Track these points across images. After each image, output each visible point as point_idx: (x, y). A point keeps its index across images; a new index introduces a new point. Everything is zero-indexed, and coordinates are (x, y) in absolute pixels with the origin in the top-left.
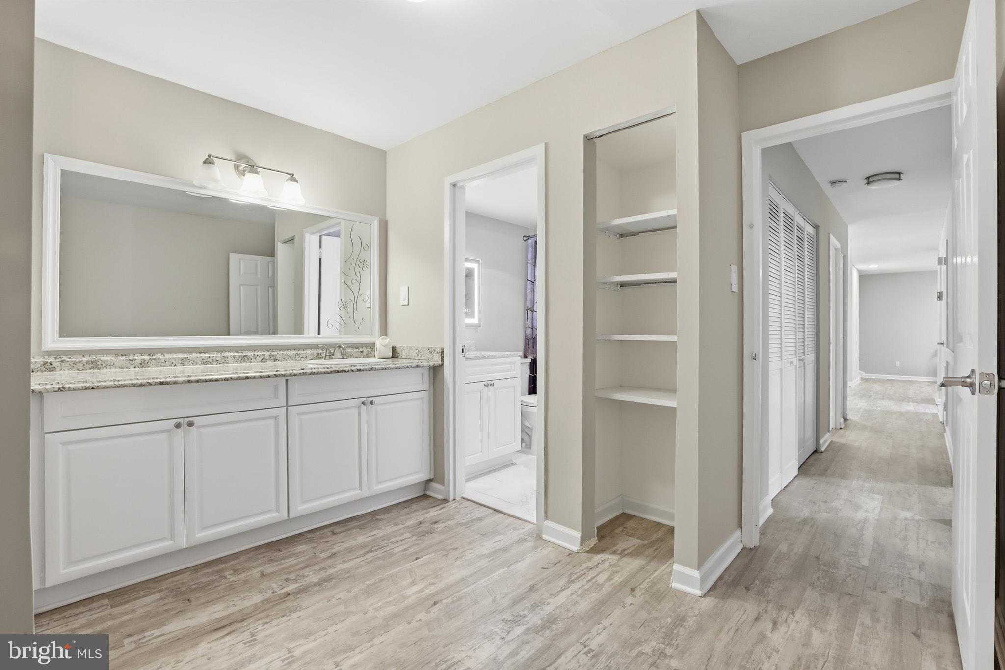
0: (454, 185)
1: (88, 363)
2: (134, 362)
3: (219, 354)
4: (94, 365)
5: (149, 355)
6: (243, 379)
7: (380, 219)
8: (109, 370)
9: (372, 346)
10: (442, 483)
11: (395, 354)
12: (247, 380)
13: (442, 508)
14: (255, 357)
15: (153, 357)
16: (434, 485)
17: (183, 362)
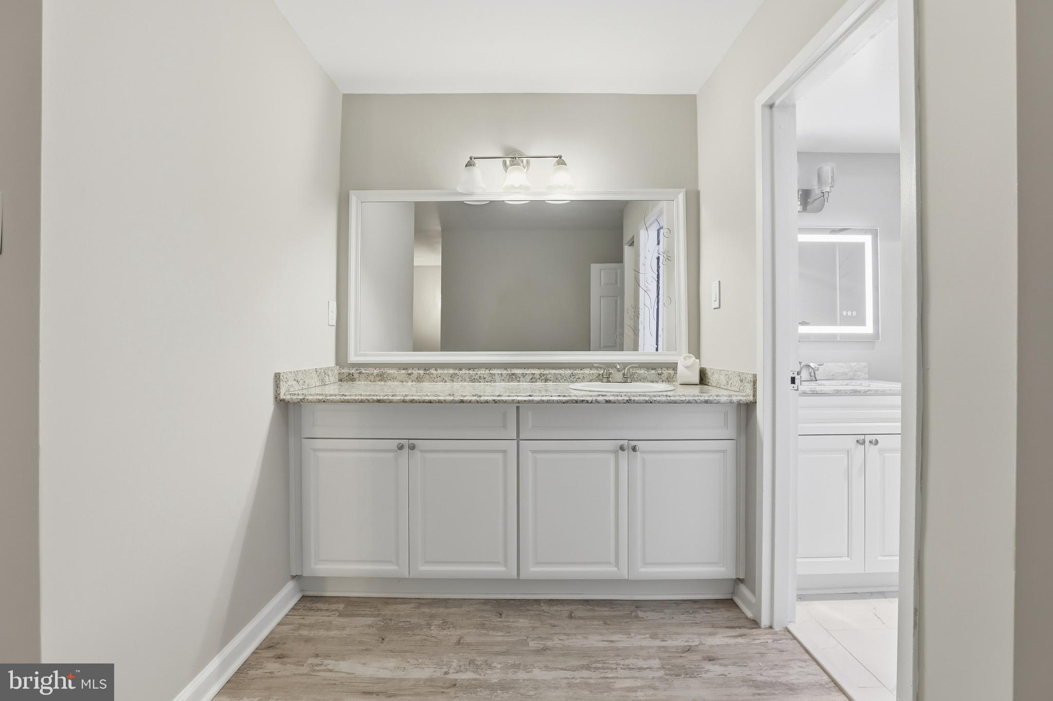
0: (771, 106)
1: (377, 375)
2: (411, 376)
3: (487, 371)
4: (382, 377)
5: (425, 370)
6: (458, 403)
7: (686, 191)
8: (393, 383)
9: (674, 366)
10: (753, 591)
11: (703, 378)
12: (461, 404)
13: (741, 636)
14: (524, 376)
15: (427, 372)
16: (743, 589)
17: (453, 378)
